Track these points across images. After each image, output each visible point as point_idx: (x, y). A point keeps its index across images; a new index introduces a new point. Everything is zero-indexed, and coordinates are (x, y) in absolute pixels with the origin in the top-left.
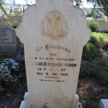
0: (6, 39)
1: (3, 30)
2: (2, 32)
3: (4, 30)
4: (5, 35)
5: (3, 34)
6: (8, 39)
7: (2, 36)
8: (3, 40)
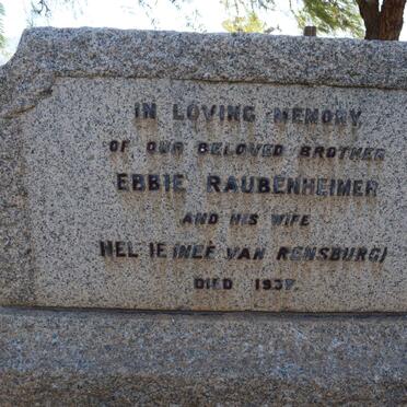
0: (335, 255)
1: (320, 99)
2: (293, 137)
3: (345, 100)
4: (344, 188)
5: (315, 170)
6: (379, 256)
7: (286, 204)
8: (286, 270)
